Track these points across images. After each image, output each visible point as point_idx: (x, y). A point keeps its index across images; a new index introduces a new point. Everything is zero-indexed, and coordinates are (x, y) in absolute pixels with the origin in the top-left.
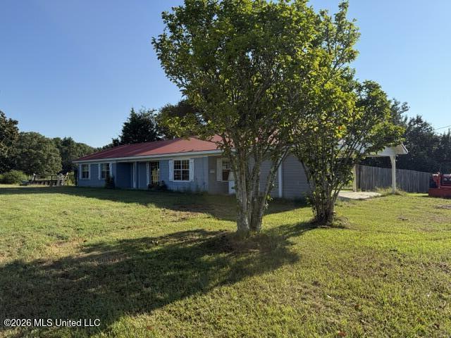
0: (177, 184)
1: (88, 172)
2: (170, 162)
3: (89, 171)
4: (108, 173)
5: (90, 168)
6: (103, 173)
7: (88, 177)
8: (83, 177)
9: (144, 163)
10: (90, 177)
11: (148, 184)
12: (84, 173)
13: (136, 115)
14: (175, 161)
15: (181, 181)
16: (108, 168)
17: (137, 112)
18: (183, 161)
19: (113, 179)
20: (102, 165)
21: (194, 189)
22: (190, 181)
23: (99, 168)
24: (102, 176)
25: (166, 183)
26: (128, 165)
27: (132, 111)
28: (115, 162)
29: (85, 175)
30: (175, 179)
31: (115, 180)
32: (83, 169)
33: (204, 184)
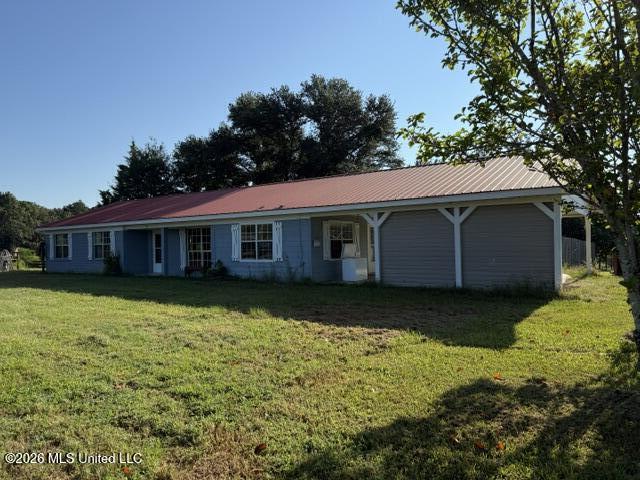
0: (248, 266)
1: (66, 248)
2: (233, 228)
3: (70, 246)
4: (107, 248)
5: (70, 241)
6: (96, 248)
7: (66, 255)
8: (58, 255)
9: (176, 231)
10: (70, 256)
11: (183, 266)
12: (57, 249)
13: (139, 152)
14: (243, 227)
15: (257, 261)
16: (108, 240)
17: (142, 147)
18: (259, 226)
19: (118, 258)
20: (94, 234)
21: (282, 274)
22: (275, 260)
23: (90, 239)
24: (96, 254)
25: (225, 264)
26: (144, 234)
27: (133, 147)
28: (121, 229)
29: (61, 252)
30: (244, 257)
31: (122, 260)
32: (56, 242)
33: (303, 264)
